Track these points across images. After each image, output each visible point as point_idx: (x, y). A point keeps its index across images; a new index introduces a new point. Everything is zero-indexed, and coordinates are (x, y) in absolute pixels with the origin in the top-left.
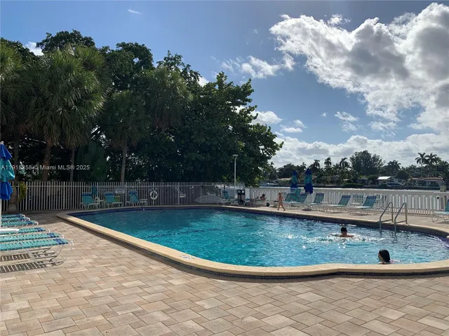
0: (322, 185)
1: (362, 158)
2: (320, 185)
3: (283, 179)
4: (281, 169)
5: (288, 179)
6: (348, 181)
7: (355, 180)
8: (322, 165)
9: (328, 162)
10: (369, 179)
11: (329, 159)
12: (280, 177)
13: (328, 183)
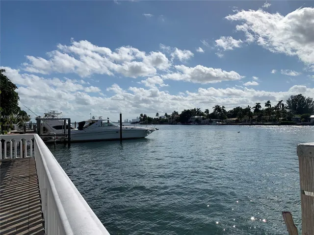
0: (262, 123)
1: (296, 100)
2: (259, 123)
3: (230, 119)
4: (231, 111)
5: (235, 119)
6: (283, 120)
7: (290, 119)
8: (263, 107)
9: (268, 104)
10: (302, 117)
11: (269, 102)
12: (229, 118)
13: (266, 121)
